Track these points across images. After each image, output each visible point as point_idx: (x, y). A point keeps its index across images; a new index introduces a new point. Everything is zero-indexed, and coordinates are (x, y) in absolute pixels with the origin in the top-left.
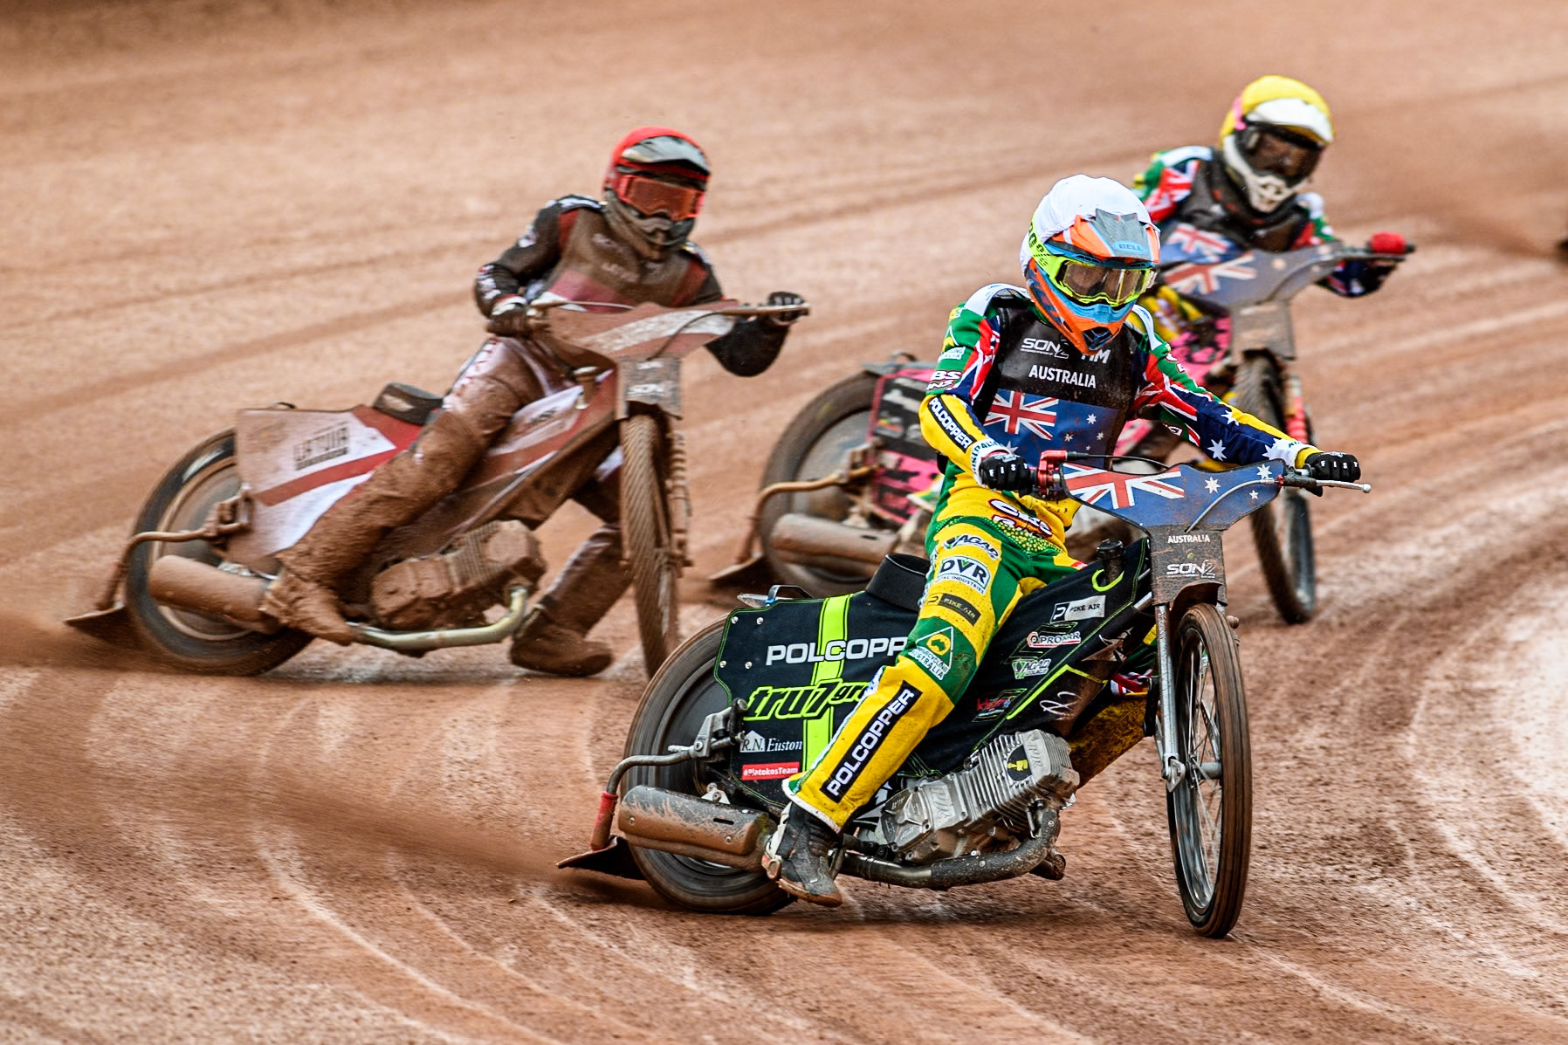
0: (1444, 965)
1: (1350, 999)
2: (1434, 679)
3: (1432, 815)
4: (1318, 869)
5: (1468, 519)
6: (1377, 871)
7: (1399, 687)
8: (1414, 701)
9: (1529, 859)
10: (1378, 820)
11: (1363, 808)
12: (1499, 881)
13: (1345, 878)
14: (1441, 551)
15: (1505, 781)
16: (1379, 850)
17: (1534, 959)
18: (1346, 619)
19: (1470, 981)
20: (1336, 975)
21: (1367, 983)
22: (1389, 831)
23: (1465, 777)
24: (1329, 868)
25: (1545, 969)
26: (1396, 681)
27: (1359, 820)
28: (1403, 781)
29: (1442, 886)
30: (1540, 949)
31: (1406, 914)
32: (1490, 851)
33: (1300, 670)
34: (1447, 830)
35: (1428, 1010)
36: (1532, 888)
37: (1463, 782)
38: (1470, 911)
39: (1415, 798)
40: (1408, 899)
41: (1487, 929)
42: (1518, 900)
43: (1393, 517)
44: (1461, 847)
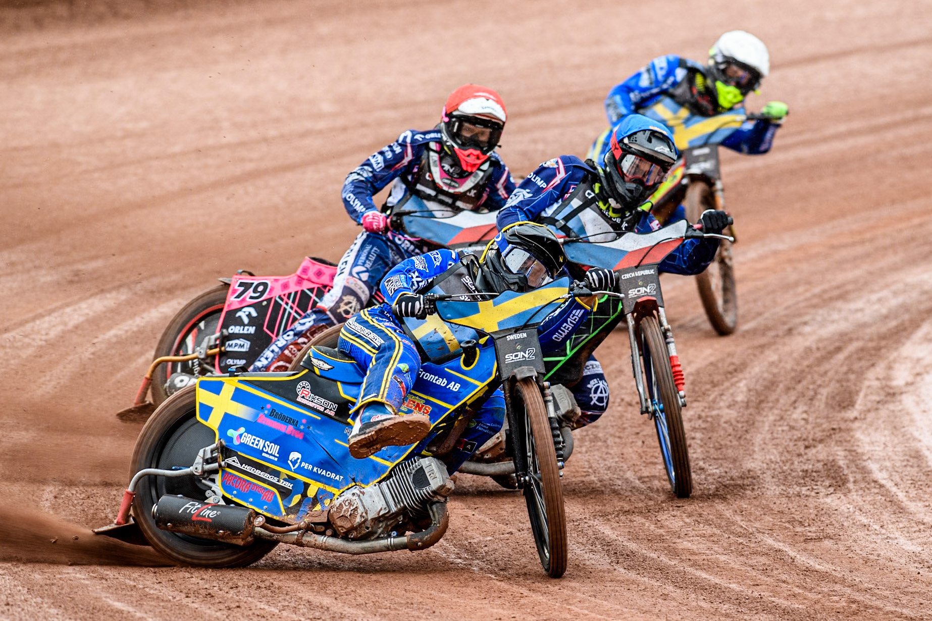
0: (867, 544)
1: (812, 563)
2: (869, 380)
3: (865, 458)
4: (798, 489)
5: (894, 288)
6: (831, 490)
7: (849, 384)
8: (857, 392)
9: (919, 483)
10: (833, 460)
11: (825, 454)
12: (901, 496)
13: (813, 494)
14: (876, 307)
15: (908, 438)
16: (834, 478)
17: (919, 540)
18: (821, 345)
19: (882, 553)
20: (805, 550)
21: (822, 554)
22: (840, 467)
23: (885, 436)
24: (804, 489)
25: (925, 546)
26: (848, 381)
27: (823, 461)
28: (849, 438)
29: (869, 498)
30: (922, 535)
31: (846, 515)
32: (897, 478)
33: (793, 374)
34: (873, 466)
35: (857, 570)
36: (920, 500)
37: (883, 439)
38: (884, 513)
39: (855, 448)
40: (848, 506)
41: (893, 523)
42: (912, 506)
43: (850, 287)
44: (881, 476)
